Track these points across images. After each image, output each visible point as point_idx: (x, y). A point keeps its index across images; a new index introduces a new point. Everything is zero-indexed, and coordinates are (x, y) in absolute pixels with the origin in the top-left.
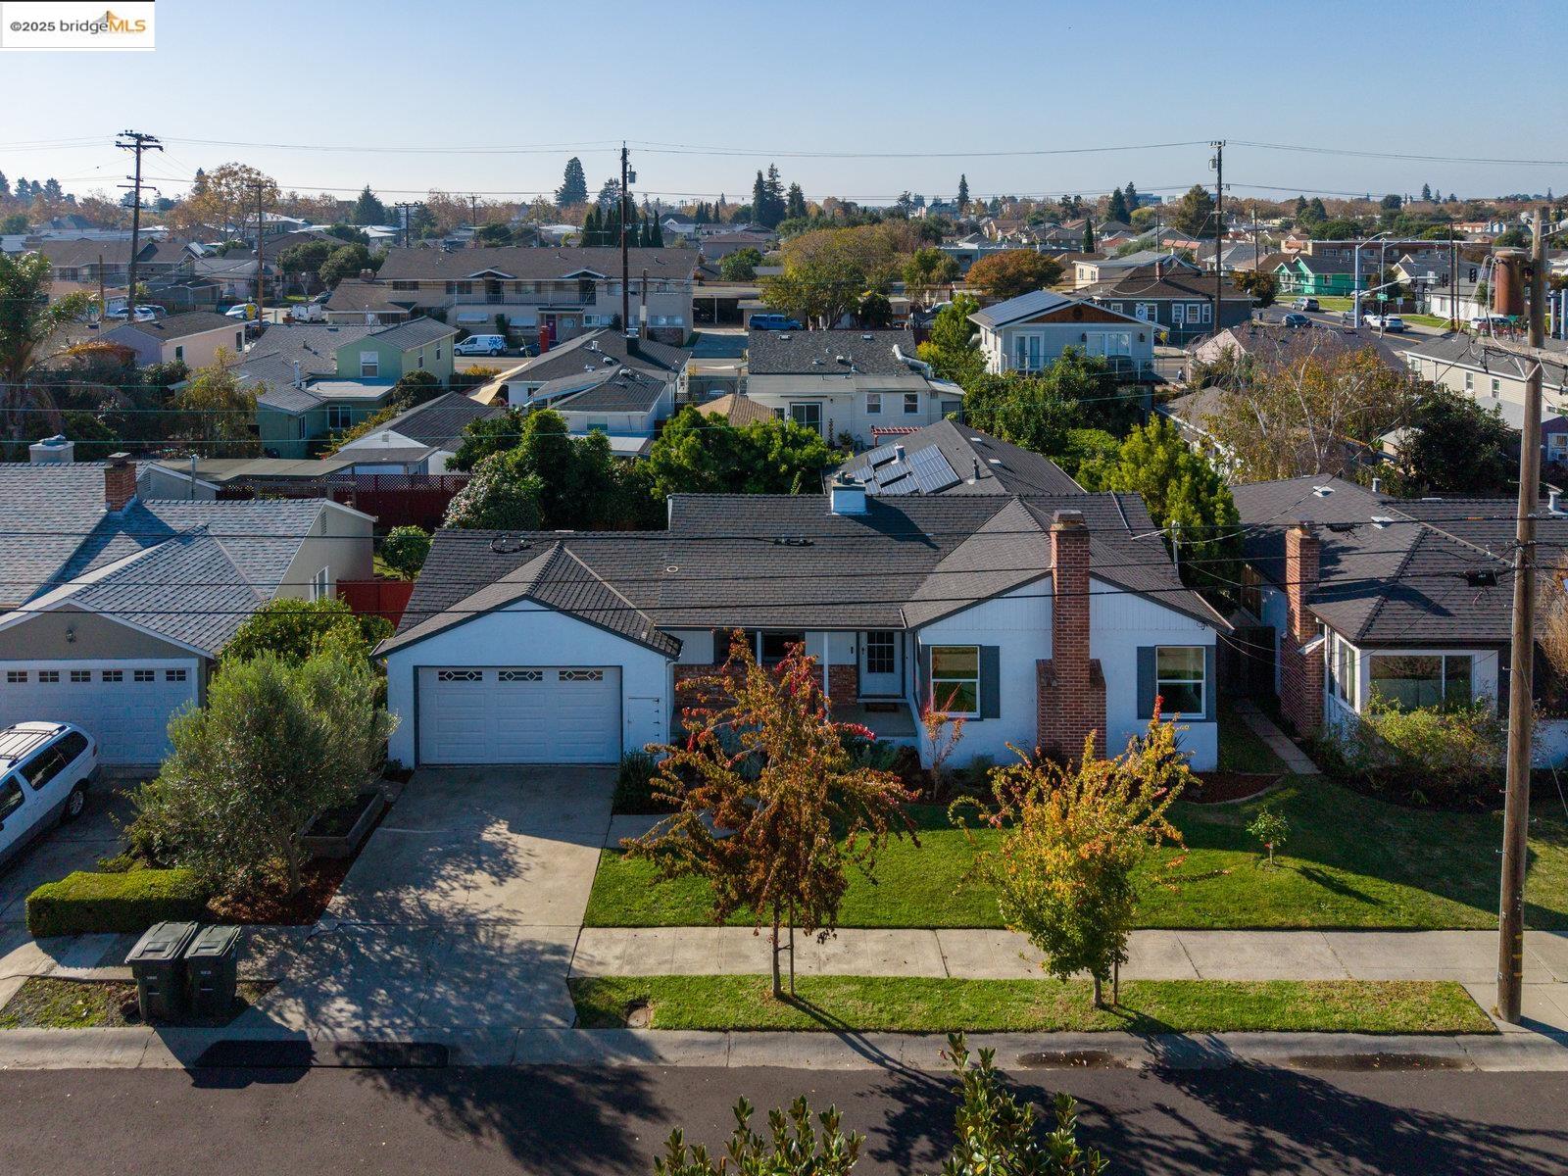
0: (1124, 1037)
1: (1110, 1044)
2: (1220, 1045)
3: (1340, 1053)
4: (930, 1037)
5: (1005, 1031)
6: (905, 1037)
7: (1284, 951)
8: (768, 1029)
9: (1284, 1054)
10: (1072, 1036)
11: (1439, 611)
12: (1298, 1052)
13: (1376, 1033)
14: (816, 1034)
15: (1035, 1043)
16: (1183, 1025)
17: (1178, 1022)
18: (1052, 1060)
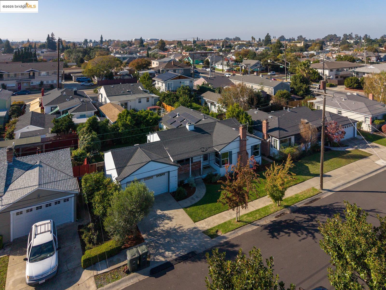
0: (285, 209)
1: (284, 211)
2: (296, 206)
3: (308, 202)
4: (262, 219)
5: (271, 214)
6: (259, 220)
7: (292, 190)
8: (240, 227)
9: (303, 204)
10: (279, 212)
11: (286, 131)
12: (304, 203)
13: (310, 197)
14: (247, 225)
15: (275, 214)
16: (290, 205)
17: (289, 204)
18: (279, 216)
